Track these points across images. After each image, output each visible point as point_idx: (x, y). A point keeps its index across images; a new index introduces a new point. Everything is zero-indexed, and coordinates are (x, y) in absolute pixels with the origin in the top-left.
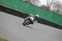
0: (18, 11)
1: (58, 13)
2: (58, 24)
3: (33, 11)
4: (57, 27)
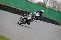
0: (15, 8)
1: (54, 9)
4: (53, 22)
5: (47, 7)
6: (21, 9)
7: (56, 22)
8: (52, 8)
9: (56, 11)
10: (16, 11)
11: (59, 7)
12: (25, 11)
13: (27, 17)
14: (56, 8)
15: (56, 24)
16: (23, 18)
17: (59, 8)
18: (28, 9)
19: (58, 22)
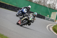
1: (40, 4)
2: (41, 14)
3: (17, 3)
4: (39, 17)
5: (33, 2)
6: (9, 4)
7: (42, 16)
8: (38, 3)
9: (42, 5)
10: (4, 6)
11: (44, 1)
12: (13, 5)
13: (28, 18)
14: (41, 3)
15: (42, 18)
16: (24, 19)
17: (44, 3)
18: (15, 4)
19: (44, 16)
